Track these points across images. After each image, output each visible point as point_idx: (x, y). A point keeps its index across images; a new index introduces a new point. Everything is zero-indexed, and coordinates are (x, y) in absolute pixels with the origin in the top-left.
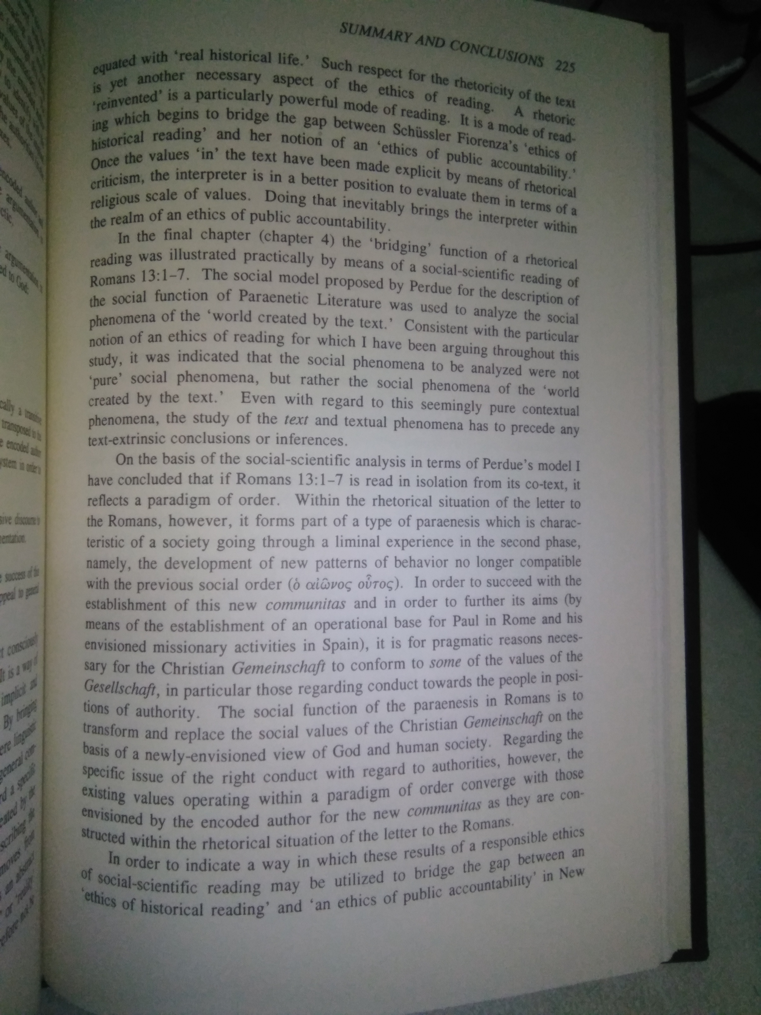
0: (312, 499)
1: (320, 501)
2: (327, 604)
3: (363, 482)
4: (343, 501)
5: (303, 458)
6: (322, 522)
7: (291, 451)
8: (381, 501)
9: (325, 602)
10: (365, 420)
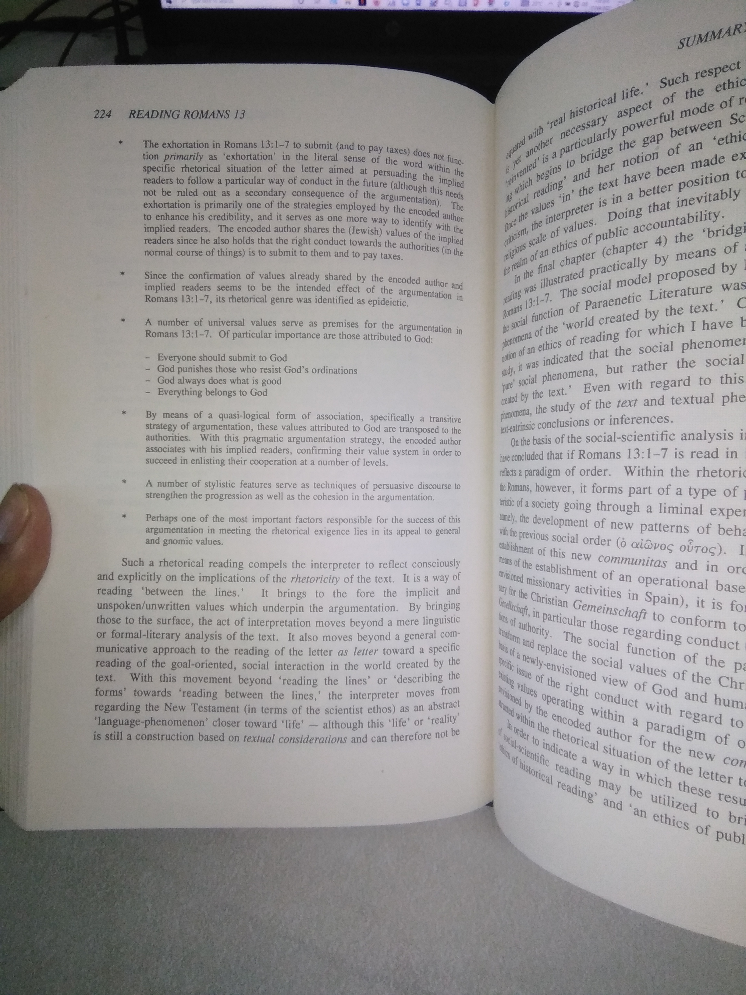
0: (639, 471)
1: (646, 472)
2: (650, 562)
3: (687, 455)
4: (667, 473)
5: (631, 436)
6: (647, 491)
7: (621, 429)
8: (706, 472)
9: (648, 560)
10: (692, 397)
